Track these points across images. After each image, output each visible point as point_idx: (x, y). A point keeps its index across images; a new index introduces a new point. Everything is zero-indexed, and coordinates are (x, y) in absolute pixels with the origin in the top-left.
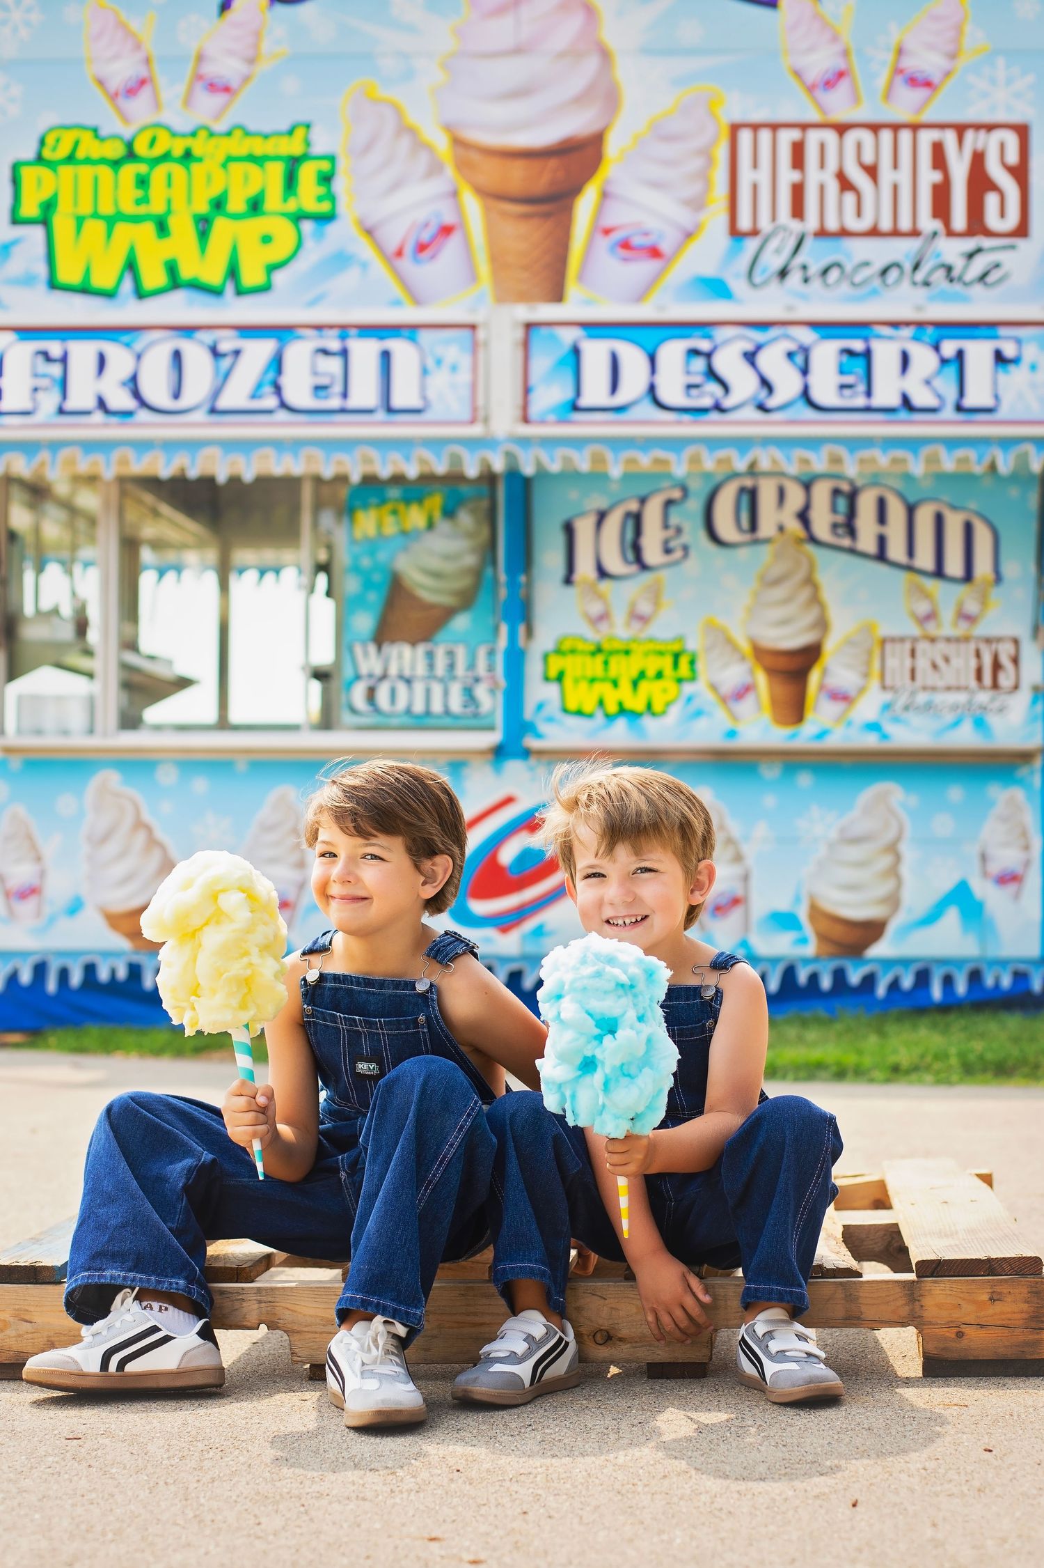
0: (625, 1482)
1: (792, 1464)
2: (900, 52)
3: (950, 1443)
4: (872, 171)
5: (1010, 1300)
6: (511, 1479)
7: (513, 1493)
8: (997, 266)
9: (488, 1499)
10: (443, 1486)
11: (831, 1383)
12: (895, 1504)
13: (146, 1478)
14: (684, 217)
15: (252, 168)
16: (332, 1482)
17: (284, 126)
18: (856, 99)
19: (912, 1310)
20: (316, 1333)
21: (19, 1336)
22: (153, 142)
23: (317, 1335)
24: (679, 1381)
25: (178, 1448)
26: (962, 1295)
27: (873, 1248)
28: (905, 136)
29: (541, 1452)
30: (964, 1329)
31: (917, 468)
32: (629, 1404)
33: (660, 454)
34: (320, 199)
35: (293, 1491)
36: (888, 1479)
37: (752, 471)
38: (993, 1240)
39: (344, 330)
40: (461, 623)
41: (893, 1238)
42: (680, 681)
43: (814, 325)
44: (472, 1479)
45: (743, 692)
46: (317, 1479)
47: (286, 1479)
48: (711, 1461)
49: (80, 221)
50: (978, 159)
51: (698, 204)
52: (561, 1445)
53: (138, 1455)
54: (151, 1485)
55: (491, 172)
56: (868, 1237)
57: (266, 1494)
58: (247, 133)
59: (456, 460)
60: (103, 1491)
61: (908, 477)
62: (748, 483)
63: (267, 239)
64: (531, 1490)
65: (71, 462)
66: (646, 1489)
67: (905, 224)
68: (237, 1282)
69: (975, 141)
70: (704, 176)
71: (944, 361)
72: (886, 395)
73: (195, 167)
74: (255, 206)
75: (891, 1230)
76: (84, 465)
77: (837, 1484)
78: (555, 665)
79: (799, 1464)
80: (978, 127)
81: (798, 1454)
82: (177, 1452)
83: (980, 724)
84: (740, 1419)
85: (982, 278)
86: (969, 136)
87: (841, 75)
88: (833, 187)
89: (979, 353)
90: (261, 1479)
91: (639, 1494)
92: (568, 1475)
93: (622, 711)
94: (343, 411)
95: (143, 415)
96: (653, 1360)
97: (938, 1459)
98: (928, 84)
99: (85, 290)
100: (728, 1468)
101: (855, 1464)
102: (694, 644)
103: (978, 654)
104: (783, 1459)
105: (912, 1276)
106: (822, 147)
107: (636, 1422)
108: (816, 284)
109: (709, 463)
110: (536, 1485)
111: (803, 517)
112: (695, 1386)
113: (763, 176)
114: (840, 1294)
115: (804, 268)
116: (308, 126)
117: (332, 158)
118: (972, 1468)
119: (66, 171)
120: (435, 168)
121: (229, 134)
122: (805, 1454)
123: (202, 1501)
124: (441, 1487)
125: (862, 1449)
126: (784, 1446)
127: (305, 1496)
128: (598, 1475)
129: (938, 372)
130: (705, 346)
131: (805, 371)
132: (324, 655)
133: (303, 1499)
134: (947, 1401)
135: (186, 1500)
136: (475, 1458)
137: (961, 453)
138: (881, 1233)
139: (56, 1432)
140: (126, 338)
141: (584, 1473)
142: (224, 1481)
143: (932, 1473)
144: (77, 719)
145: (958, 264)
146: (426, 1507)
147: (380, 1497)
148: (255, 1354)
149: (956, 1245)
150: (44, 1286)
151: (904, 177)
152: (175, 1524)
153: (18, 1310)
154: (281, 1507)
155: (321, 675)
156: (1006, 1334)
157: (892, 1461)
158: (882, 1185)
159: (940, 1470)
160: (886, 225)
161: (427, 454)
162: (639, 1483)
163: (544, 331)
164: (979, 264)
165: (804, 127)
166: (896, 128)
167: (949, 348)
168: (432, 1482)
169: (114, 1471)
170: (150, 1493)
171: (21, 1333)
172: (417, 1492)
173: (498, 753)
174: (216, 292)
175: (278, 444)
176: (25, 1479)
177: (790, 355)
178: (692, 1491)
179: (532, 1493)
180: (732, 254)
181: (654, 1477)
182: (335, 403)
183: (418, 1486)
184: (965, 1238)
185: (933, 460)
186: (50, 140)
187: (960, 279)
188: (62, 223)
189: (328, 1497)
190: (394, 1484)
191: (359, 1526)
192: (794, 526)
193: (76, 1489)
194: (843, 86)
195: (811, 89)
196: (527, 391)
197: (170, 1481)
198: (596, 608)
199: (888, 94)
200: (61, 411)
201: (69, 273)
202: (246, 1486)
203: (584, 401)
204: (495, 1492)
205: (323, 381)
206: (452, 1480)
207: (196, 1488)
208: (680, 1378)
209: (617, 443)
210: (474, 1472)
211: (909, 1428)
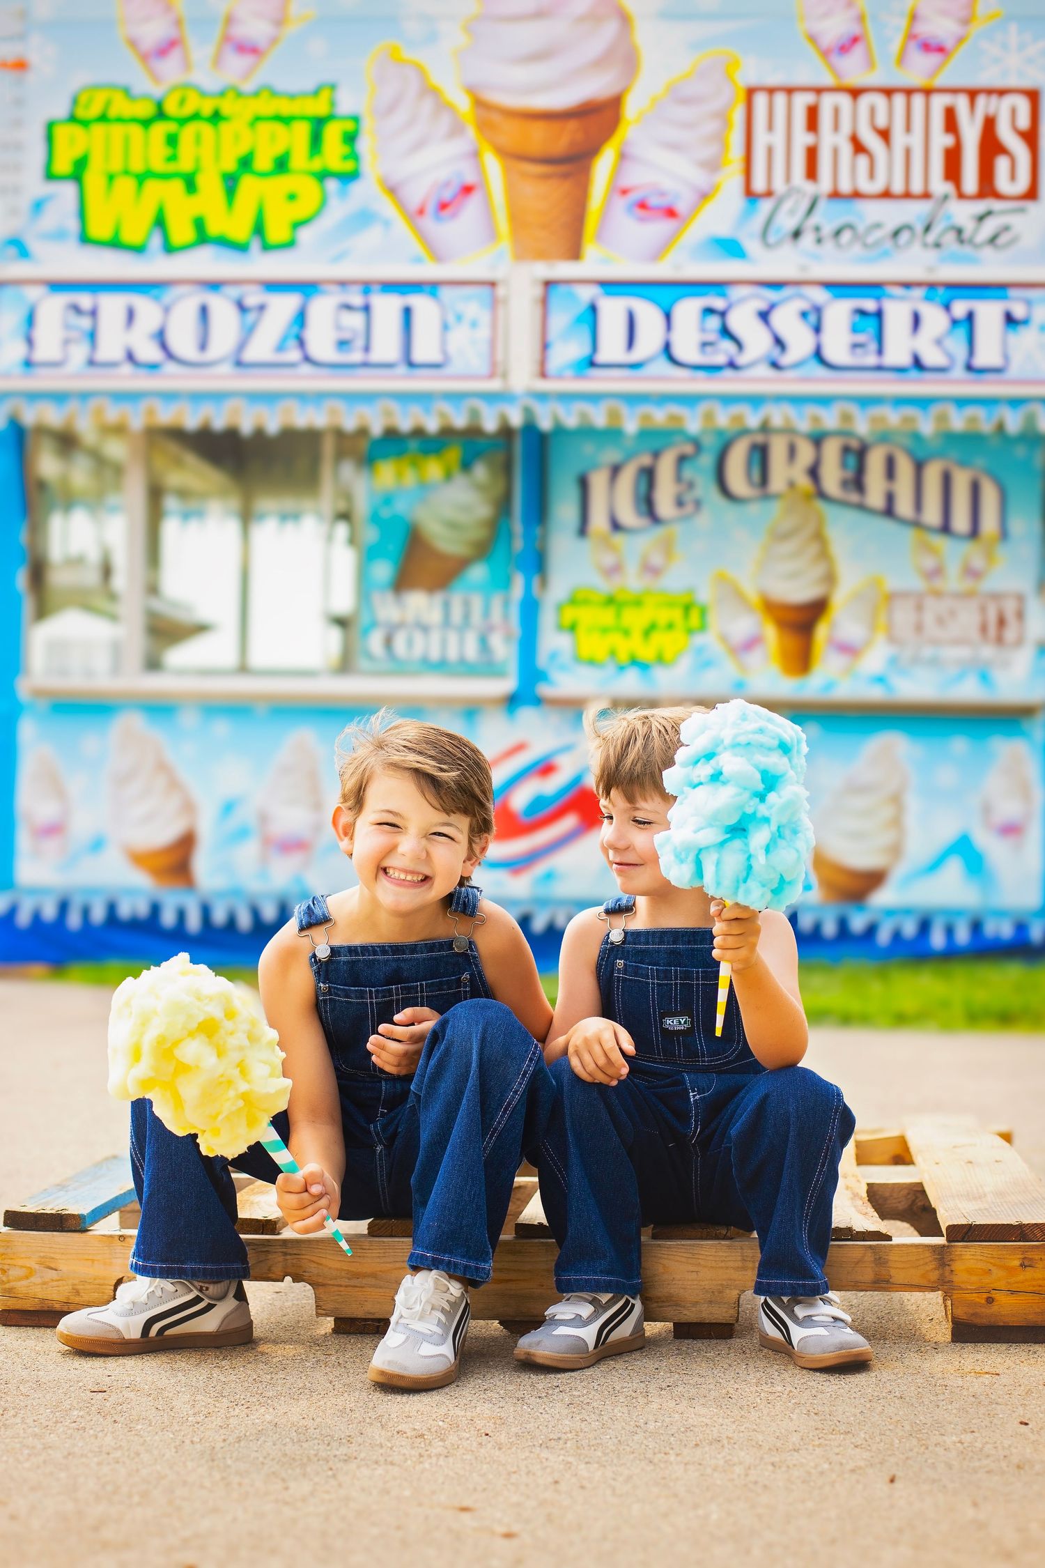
0: (656, 1450)
1: (826, 1434)
2: (914, 17)
3: (984, 1414)
4: (885, 135)
5: (1041, 1266)
6: (541, 1445)
7: (544, 1460)
8: (1006, 228)
9: (518, 1467)
10: (472, 1451)
11: (861, 1349)
12: (934, 1481)
13: (172, 1436)
14: (700, 178)
15: (278, 128)
16: (360, 1445)
17: (310, 85)
18: (870, 63)
19: (942, 1275)
20: (341, 1286)
21: (44, 1283)
22: (182, 102)
23: (342, 1289)
24: (706, 1342)
25: (203, 1404)
26: (992, 1261)
27: (897, 1207)
28: (918, 101)
29: (570, 1415)
30: (995, 1295)
31: (927, 427)
32: (656, 1366)
33: (675, 409)
34: (346, 158)
35: (320, 1454)
36: (924, 1453)
37: (765, 428)
38: (1022, 1204)
39: (367, 286)
40: (478, 573)
41: (917, 1198)
42: (690, 632)
43: (829, 285)
44: (501, 1444)
45: (751, 644)
46: (344, 1441)
47: (313, 1440)
48: (742, 1429)
49: (111, 178)
50: (989, 124)
51: (713, 165)
52: (590, 1408)
53: (164, 1410)
54: (177, 1443)
55: (511, 133)
56: (891, 1196)
57: (293, 1456)
58: (274, 93)
59: (475, 414)
60: (128, 1450)
61: (917, 437)
62: (759, 439)
63: (292, 197)
64: (561, 1458)
65: (99, 412)
66: (679, 1458)
67: (917, 187)
68: (262, 1234)
69: (987, 106)
70: (720, 139)
71: (955, 322)
72: (897, 353)
73: (223, 126)
74: (282, 165)
75: (915, 1189)
76: (113, 414)
77: (872, 1457)
78: (569, 615)
79: (832, 1434)
80: (989, 92)
81: (831, 1423)
82: (203, 1409)
83: (984, 678)
84: (770, 1384)
85: (993, 240)
86: (981, 100)
87: (855, 40)
88: (846, 149)
89: (989, 314)
90: (288, 1440)
91: (671, 1463)
92: (598, 1441)
93: (635, 662)
94: (365, 365)
95: (171, 368)
96: (680, 1320)
97: (973, 1432)
98: (941, 49)
99: (115, 244)
100: (760, 1437)
101: (889, 1436)
102: (706, 594)
103: (983, 610)
104: (816, 1429)
105: (941, 1241)
106: (836, 112)
107: (664, 1385)
108: (829, 245)
109: (723, 419)
110: (567, 1452)
111: (814, 472)
112: (722, 1345)
113: (778, 139)
114: (869, 1257)
115: (817, 229)
116: (333, 87)
117: (356, 119)
118: (1010, 1443)
119: (98, 130)
120: (457, 129)
121: (256, 94)
122: (838, 1423)
123: (229, 1462)
124: (470, 1453)
125: (895, 1418)
126: (816, 1414)
127: (333, 1458)
128: (629, 1442)
129: (949, 332)
130: (719, 304)
131: (817, 329)
132: (344, 602)
133: (331, 1463)
134: (978, 1369)
135: (213, 1460)
136: (503, 1421)
137: (971, 411)
138: (905, 1192)
139: (81, 1384)
140: (155, 291)
141: (614, 1440)
142: (251, 1440)
143: (968, 1447)
144: (102, 662)
145: (969, 226)
146: (456, 1473)
147: (409, 1462)
148: (278, 1304)
149: (986, 1209)
150: (69, 1234)
151: (916, 140)
152: (202, 1487)
153: (43, 1257)
154: (309, 1469)
155: (342, 622)
156: (1037, 1301)
157: (927, 1433)
158: (902, 1141)
159: (977, 1444)
160: (898, 187)
161: (446, 407)
162: (671, 1452)
163: (561, 289)
164: (989, 227)
165: (819, 91)
166: (909, 92)
167: (960, 309)
168: (461, 1446)
169: (139, 1427)
170: (177, 1452)
171: (47, 1280)
172: (446, 1457)
173: (512, 702)
174: (241, 248)
175: (302, 397)
176: (50, 1434)
177: (804, 315)
178: (726, 1462)
179: (563, 1460)
180: (746, 215)
181: (686, 1445)
182: (356, 356)
183: (447, 1451)
184: (994, 1201)
185: (942, 418)
186: (83, 99)
187: (971, 242)
188: (93, 178)
189: (355, 1461)
190: (422, 1448)
191: (388, 1492)
192: (804, 482)
193: (102, 1445)
194: (858, 52)
195: (826, 54)
196: (545, 346)
197: (196, 1439)
198: (608, 560)
199: (902, 59)
200: (91, 363)
201: (100, 229)
202: (274, 1447)
203: (602, 357)
204: (525, 1459)
205: (346, 335)
206: (481, 1444)
207: (222, 1448)
208: (706, 1339)
209: (634, 399)
210: (503, 1436)
211: (941, 1397)
